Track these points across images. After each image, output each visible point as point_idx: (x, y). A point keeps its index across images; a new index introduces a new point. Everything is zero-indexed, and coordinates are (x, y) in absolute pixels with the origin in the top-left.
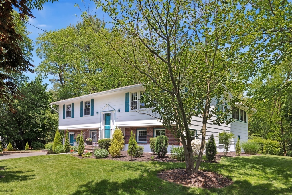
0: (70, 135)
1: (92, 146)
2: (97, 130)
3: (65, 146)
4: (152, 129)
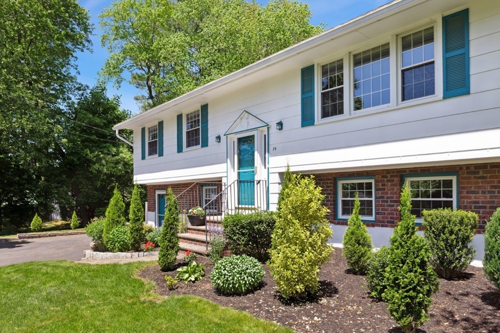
0: (159, 195)
1: (203, 231)
2: (217, 184)
3: (131, 233)
4: (397, 176)
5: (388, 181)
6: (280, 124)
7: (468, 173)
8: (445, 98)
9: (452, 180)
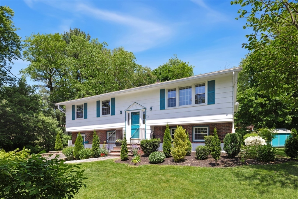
4: (191, 127)
5: (188, 128)
6: (151, 108)
7: (212, 126)
8: (208, 104)
9: (207, 128)
